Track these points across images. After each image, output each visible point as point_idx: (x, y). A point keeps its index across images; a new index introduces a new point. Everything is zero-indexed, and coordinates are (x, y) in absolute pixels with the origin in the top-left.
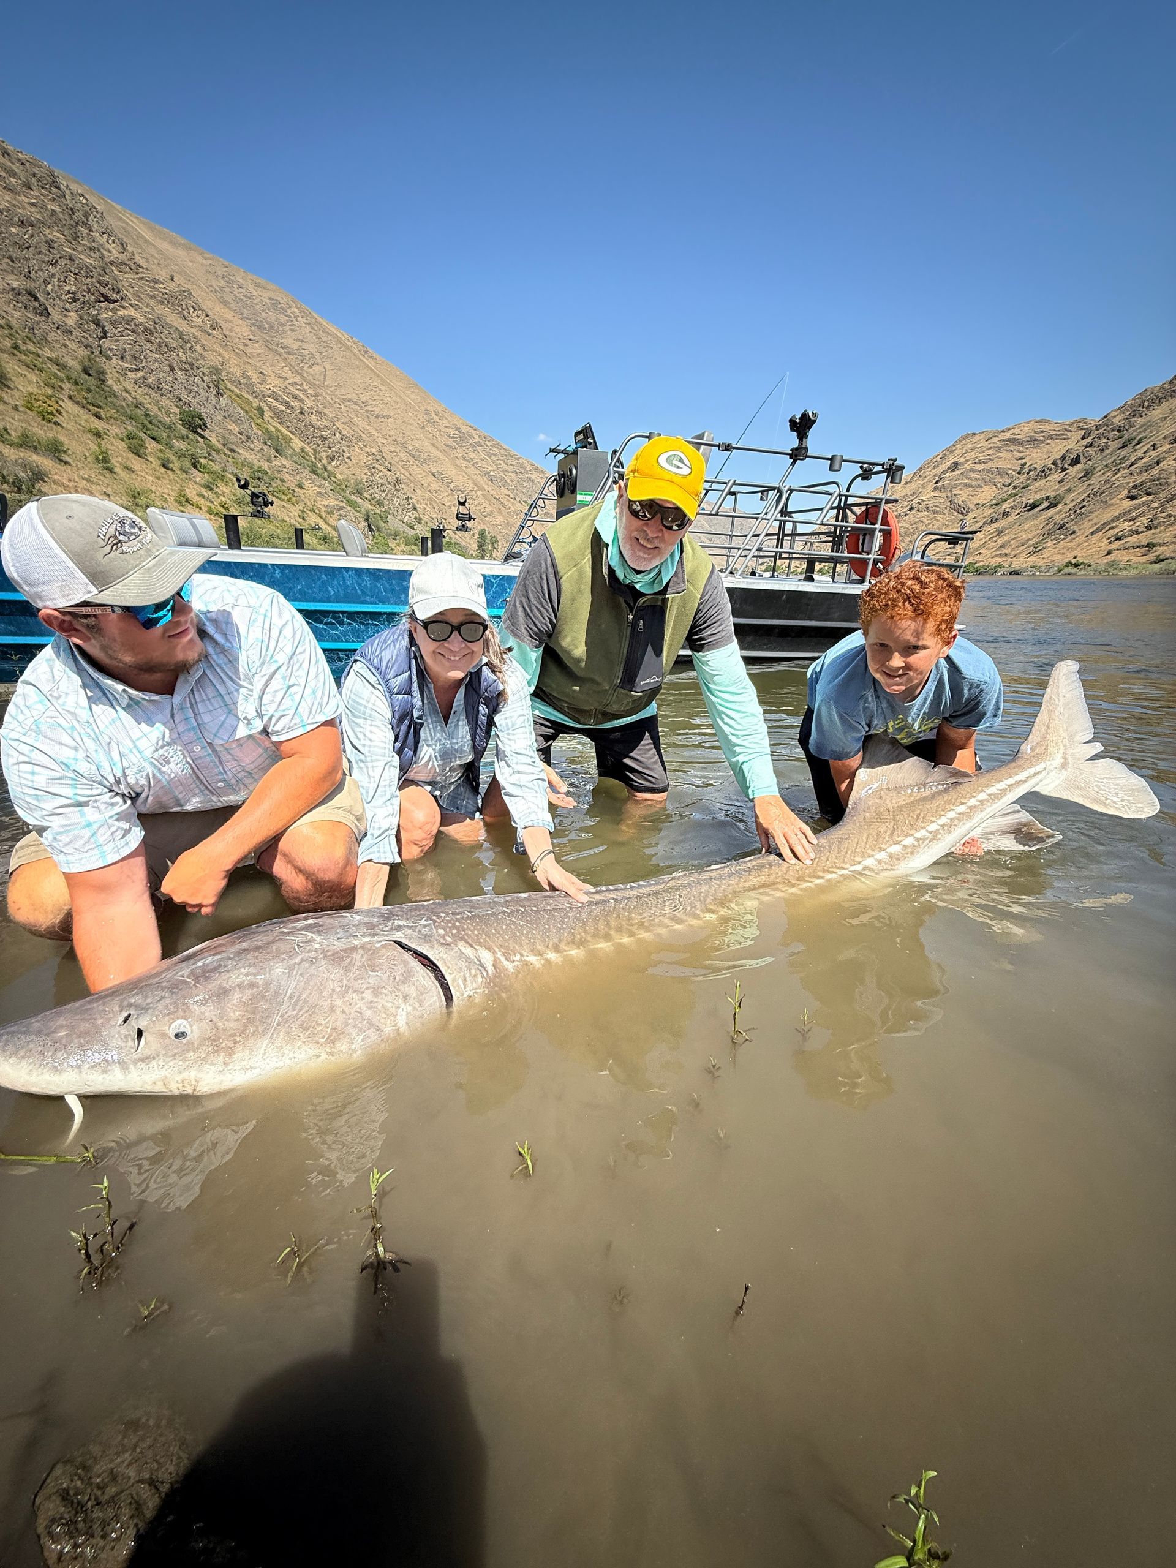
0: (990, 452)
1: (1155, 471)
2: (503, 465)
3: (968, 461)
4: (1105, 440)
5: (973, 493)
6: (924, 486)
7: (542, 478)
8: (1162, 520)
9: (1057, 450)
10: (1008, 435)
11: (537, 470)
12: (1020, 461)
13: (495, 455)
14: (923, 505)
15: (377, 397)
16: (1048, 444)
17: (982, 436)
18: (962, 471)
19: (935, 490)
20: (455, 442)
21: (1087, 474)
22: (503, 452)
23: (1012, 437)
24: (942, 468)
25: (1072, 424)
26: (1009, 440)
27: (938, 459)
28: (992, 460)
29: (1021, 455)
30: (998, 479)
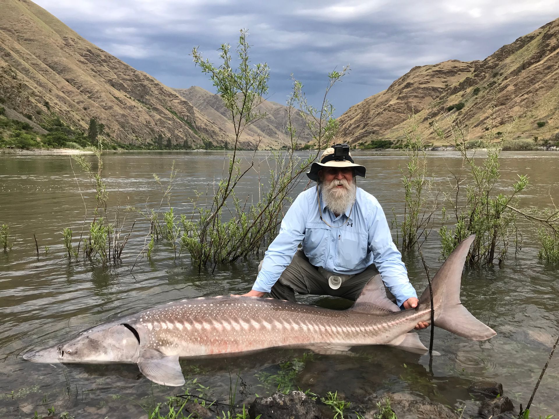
0: (428, 78)
1: (504, 92)
2: (122, 75)
3: (416, 82)
4: (483, 73)
5: (420, 101)
6: (392, 96)
7: (151, 85)
8: (507, 119)
9: (462, 78)
10: (437, 69)
11: (148, 79)
12: (445, 83)
13: (116, 69)
14: (391, 108)
15: (26, 27)
16: (459, 74)
17: (424, 68)
18: (412, 88)
19: (398, 99)
20: (86, 59)
21: (476, 91)
22: (122, 66)
23: (439, 69)
24: (403, 85)
25: (472, 63)
26: (437, 71)
27: (401, 80)
28: (429, 82)
29: (445, 80)
30: (433, 93)
